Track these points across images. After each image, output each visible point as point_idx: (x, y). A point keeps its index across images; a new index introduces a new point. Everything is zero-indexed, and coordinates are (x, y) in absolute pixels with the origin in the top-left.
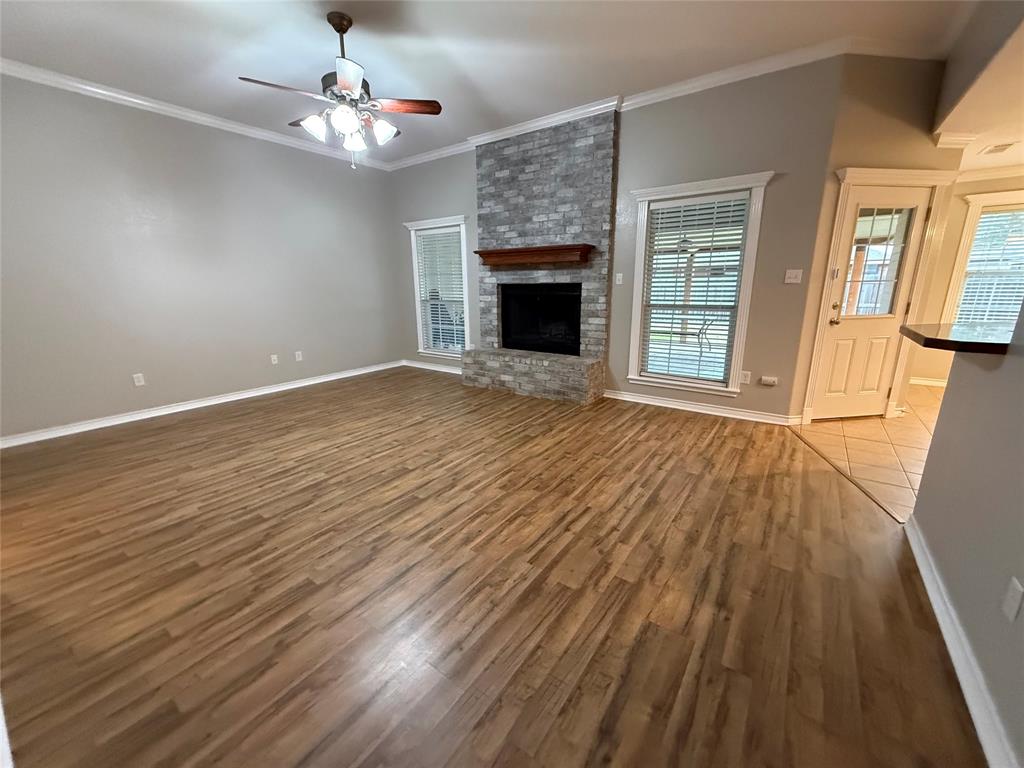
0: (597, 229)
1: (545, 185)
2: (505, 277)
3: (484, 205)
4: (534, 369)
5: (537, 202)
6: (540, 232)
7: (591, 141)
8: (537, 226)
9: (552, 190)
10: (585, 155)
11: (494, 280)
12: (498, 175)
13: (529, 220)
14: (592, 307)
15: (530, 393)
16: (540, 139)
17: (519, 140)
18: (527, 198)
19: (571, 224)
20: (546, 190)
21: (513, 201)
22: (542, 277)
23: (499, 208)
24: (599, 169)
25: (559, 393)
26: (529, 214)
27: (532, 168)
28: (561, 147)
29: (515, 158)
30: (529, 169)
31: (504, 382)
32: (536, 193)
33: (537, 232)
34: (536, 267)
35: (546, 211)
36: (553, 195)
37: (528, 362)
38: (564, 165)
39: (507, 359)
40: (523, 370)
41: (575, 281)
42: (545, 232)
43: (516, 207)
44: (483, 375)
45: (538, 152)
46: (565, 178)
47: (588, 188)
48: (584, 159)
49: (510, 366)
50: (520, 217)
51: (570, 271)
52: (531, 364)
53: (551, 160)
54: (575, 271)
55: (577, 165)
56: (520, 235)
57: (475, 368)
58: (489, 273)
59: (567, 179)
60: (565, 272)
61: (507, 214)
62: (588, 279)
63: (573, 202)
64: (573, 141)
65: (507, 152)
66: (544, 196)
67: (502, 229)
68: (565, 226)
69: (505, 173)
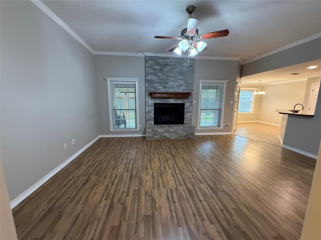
0: (190, 88)
1: (173, 74)
2: (157, 101)
3: (149, 76)
4: (177, 130)
5: (170, 78)
6: (171, 88)
7: (188, 64)
8: (170, 85)
9: (176, 76)
10: (186, 68)
11: (153, 102)
12: (155, 67)
13: (168, 83)
14: (188, 110)
15: (176, 138)
16: (172, 60)
17: (163, 58)
18: (167, 77)
19: (182, 86)
20: (174, 75)
21: (161, 77)
22: (172, 101)
23: (155, 78)
24: (190, 72)
25: (186, 136)
26: (167, 82)
27: (169, 68)
28: (179, 64)
29: (162, 63)
30: (167, 68)
31: (166, 136)
32: (170, 76)
33: (170, 87)
34: (170, 98)
35: (173, 81)
36: (176, 77)
37: (175, 128)
38: (180, 69)
39: (167, 128)
40: (173, 131)
41: (183, 103)
42: (173, 88)
43: (162, 79)
44: (157, 135)
45: (171, 63)
46: (180, 73)
47: (187, 77)
48: (186, 69)
49: (168, 130)
50: (164, 82)
51: (181, 100)
52: (176, 129)
53: (175, 67)
54: (183, 100)
55: (184, 70)
56: (164, 88)
57: (153, 133)
58: (151, 99)
59: (181, 73)
60: (180, 100)
61: (159, 80)
62: (187, 102)
63: (183, 80)
64: (183, 63)
65: (159, 61)
66: (173, 77)
67: (156, 85)
68: (180, 87)
69: (158, 67)
